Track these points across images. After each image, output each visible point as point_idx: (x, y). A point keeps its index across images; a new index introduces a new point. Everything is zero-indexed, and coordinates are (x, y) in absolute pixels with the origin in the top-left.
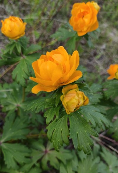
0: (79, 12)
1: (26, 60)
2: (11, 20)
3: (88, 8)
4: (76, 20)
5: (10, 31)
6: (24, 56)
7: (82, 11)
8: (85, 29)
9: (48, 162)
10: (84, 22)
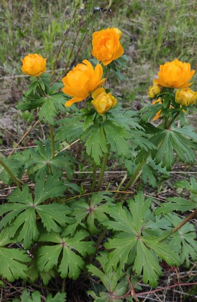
0: (100, 40)
1: (51, 99)
2: (31, 57)
3: (109, 34)
4: (98, 49)
5: (32, 68)
6: (48, 96)
7: (103, 38)
8: (110, 56)
9: (96, 220)
10: (107, 50)
